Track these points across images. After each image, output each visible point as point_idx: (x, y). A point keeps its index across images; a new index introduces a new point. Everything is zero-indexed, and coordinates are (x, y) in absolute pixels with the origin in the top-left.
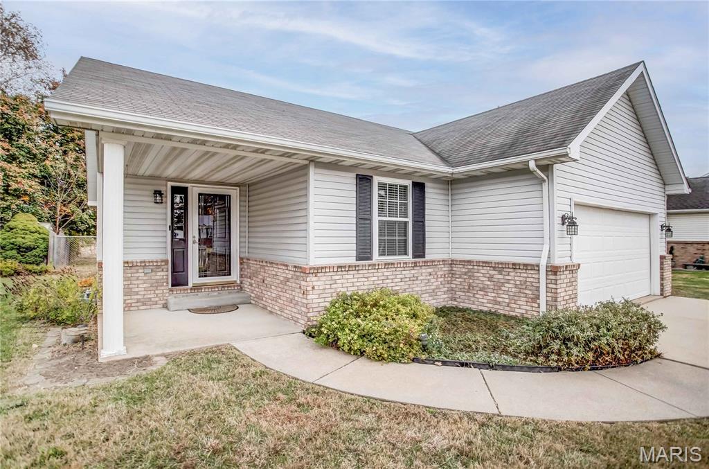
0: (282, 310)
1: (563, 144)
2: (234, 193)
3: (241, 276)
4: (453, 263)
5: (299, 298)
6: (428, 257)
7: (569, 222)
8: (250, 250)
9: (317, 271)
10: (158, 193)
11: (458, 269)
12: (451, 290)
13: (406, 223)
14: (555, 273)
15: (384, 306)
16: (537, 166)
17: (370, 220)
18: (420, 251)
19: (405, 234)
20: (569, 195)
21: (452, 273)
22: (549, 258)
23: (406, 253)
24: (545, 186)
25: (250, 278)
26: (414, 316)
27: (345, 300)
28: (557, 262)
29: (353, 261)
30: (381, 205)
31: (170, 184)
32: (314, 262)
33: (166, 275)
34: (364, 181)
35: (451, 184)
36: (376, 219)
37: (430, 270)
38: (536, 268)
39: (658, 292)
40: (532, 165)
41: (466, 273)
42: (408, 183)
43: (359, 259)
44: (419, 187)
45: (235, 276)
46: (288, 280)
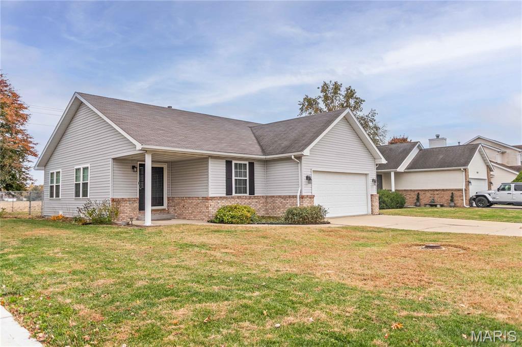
0: (195, 217)
1: (302, 150)
2: (165, 166)
3: (168, 206)
4: (267, 197)
5: (204, 210)
6: (256, 195)
7: (309, 178)
8: (172, 194)
9: (212, 198)
10: (134, 167)
11: (269, 200)
12: (266, 210)
13: (246, 180)
14: (302, 198)
15: (239, 209)
16: (295, 157)
17: (232, 178)
18: (252, 192)
19: (246, 185)
20: (310, 168)
21: (266, 202)
22: (301, 192)
23: (246, 193)
24: (299, 165)
25: (174, 206)
26: (249, 212)
27: (224, 208)
28: (304, 194)
29: (225, 195)
30: (236, 172)
31: (139, 163)
32: (210, 195)
33: (137, 205)
34: (229, 163)
35: (266, 163)
36: (234, 178)
37: (256, 200)
38: (296, 197)
39: (371, 213)
40: (293, 157)
41: (272, 202)
42: (247, 163)
43: (227, 194)
44: (252, 165)
45: (165, 206)
46: (199, 204)
